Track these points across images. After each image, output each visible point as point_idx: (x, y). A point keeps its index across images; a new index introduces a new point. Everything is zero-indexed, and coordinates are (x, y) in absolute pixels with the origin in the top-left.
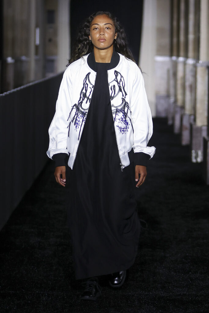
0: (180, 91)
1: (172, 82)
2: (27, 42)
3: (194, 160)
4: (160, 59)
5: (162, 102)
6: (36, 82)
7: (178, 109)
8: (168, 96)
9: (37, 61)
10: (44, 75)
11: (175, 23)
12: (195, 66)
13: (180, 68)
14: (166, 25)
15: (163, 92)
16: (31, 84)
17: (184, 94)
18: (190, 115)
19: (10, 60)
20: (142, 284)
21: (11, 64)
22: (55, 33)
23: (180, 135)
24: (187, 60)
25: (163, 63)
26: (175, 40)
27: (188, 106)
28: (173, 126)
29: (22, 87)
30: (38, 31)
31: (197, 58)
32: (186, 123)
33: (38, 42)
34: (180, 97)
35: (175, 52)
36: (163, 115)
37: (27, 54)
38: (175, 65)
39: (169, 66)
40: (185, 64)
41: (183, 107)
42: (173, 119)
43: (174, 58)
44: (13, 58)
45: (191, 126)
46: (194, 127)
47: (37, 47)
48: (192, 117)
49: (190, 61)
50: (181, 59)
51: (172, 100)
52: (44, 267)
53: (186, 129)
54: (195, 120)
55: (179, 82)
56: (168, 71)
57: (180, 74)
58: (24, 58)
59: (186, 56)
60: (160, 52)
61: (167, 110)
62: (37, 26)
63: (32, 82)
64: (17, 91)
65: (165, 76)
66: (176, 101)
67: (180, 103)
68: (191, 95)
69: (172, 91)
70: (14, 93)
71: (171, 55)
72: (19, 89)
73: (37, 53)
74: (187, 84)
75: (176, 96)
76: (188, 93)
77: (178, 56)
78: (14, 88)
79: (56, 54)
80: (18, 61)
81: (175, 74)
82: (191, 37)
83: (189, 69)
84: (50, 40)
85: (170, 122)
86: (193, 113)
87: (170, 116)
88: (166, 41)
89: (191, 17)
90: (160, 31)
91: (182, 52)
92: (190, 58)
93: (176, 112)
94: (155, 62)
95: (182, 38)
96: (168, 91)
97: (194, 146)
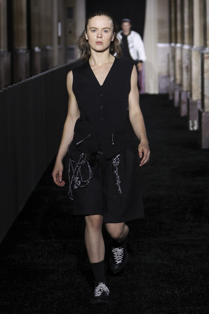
0: (178, 72)
1: (171, 65)
2: (51, 34)
3: (191, 129)
4: (161, 45)
5: (164, 81)
6: (59, 67)
7: (177, 87)
8: (168, 76)
9: (59, 49)
10: (66, 61)
11: (173, 16)
12: (190, 51)
13: (178, 53)
14: (166, 17)
15: (164, 73)
16: (55, 69)
17: (182, 74)
18: (187, 92)
19: (37, 49)
21: (38, 52)
22: (74, 26)
23: (179, 109)
24: (183, 46)
25: (164, 49)
26: (173, 29)
27: (185, 84)
28: (173, 100)
29: (48, 71)
30: (60, 25)
31: (192, 44)
32: (184, 98)
33: (60, 34)
34: (178, 77)
35: (173, 40)
36: (164, 92)
37: (51, 44)
38: (174, 50)
39: (168, 51)
40: (182, 49)
41: (181, 85)
42: (173, 95)
43: (173, 44)
44: (39, 47)
45: (188, 100)
46: (190, 101)
47: (59, 38)
48: (189, 93)
49: (186, 47)
50: (179, 45)
51: (172, 79)
53: (184, 103)
54: (191, 95)
55: (178, 64)
56: (168, 55)
57: (178, 57)
58: (48, 47)
59: (183, 43)
60: (161, 39)
61: (167, 88)
62: (59, 21)
63: (55, 67)
64: (44, 75)
65: (166, 60)
66: (175, 80)
67: (178, 81)
68: (188, 75)
69: (172, 72)
70: (41, 76)
71: (170, 42)
72: (45, 73)
73: (59, 43)
74: (184, 65)
75: (175, 76)
76: (185, 73)
77: (176, 42)
78: (41, 72)
79: (75, 43)
80: (44, 50)
81: (174, 58)
82: (186, 26)
83: (185, 53)
84: (70, 32)
85: (171, 98)
86: (189, 89)
87: (170, 93)
88: (166, 30)
89: (186, 10)
90: (160, 23)
91: (179, 40)
92: (185, 44)
93: (175, 89)
94: (157, 48)
95: (179, 28)
96: (168, 72)
97: (191, 117)
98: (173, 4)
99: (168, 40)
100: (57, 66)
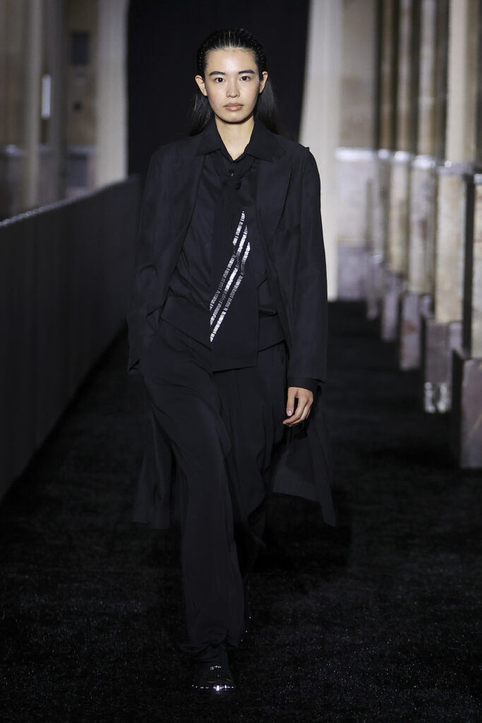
0: (396, 237)
1: (378, 213)
2: (20, 109)
3: (430, 408)
4: (349, 155)
5: (353, 261)
6: (41, 210)
7: (394, 281)
8: (368, 248)
9: (44, 157)
10: (62, 194)
11: (387, 68)
12: (434, 175)
13: (398, 178)
14: (366, 72)
15: (356, 238)
16: (27, 215)
17: (407, 243)
18: (422, 296)
20: (297, 713)
22: (91, 88)
23: (395, 346)
24: (414, 159)
25: (356, 165)
26: (386, 109)
27: (416, 273)
28: (378, 321)
30: (47, 83)
31: (440, 154)
32: (410, 314)
33: (47, 111)
34: (396, 251)
35: (386, 140)
36: (352, 294)
37: (21, 142)
38: (386, 170)
39: (370, 173)
40: (409, 168)
41: (403, 276)
42: (380, 305)
43: (384, 154)
45: (423, 322)
46: (430, 324)
47: (44, 123)
48: (427, 301)
49: (423, 163)
50: (401, 156)
51: (378, 257)
52: (54, 668)
53: (412, 329)
54: (433, 307)
55: (396, 214)
56: (369, 185)
57: (398, 193)
58: (11, 150)
59: (414, 150)
60: (348, 138)
61: (362, 283)
62: (45, 71)
63: (30, 209)
65: (362, 199)
66: (386, 260)
67: (395, 265)
68: (425, 248)
69: (377, 235)
71: (377, 146)
73: (44, 139)
74: (416, 218)
75: (386, 247)
76: (416, 242)
77: (394, 148)
79: (92, 141)
81: (385, 194)
82: (426, 101)
83: (419, 180)
84: (78, 107)
85: (372, 313)
86: (427, 289)
87: (371, 298)
88: (365, 111)
89: (427, 52)
90: (349, 86)
91: (403, 141)
92: (421, 154)
93: (387, 288)
94: (336, 162)
95: (404, 105)
96: (368, 236)
97: (429, 373)
98: (388, 33)
99: (370, 140)
100: (37, 207)
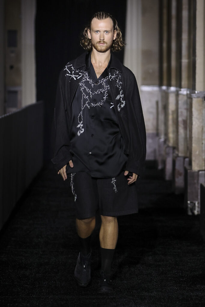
0: (171, 129)
1: (162, 117)
3: (190, 213)
4: (147, 89)
5: (150, 141)
7: (171, 151)
8: (157, 134)
10: (4, 111)
11: (165, 45)
12: (190, 98)
13: (172, 99)
14: (155, 48)
17: (177, 132)
18: (185, 158)
22: (18, 58)
23: (172, 181)
24: (180, 90)
25: (150, 93)
26: (165, 65)
27: (181, 146)
28: (163, 170)
31: (192, 87)
32: (179, 167)
34: (171, 135)
35: (165, 82)
38: (165, 96)
39: (157, 97)
40: (177, 94)
41: (175, 148)
42: (164, 162)
43: (164, 88)
45: (186, 171)
46: (189, 172)
48: (187, 160)
49: (184, 92)
50: (173, 89)
51: (162, 139)
53: (180, 174)
54: (190, 163)
55: (170, 117)
56: (157, 103)
57: (172, 107)
59: (179, 86)
60: (146, 81)
61: (154, 152)
65: (154, 111)
66: (166, 140)
67: (171, 143)
69: (162, 128)
71: (161, 84)
74: (180, 119)
75: (166, 134)
76: (181, 131)
77: (169, 85)
79: (20, 85)
81: (165, 107)
82: (185, 61)
83: (182, 100)
84: (12, 67)
85: (160, 167)
86: (188, 155)
87: (159, 159)
88: (155, 66)
89: (185, 37)
90: (146, 54)
91: (173, 82)
92: (183, 88)
93: (168, 154)
95: (174, 63)
96: (157, 129)
97: (189, 196)
98: (165, 28)
99: (157, 82)
